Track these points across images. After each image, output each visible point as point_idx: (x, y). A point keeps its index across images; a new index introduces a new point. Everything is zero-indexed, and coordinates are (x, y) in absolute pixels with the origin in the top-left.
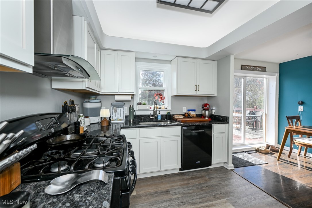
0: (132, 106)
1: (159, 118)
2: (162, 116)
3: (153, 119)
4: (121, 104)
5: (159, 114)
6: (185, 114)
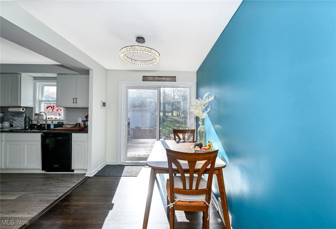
0: (28, 116)
5: (52, 124)
6: (77, 124)
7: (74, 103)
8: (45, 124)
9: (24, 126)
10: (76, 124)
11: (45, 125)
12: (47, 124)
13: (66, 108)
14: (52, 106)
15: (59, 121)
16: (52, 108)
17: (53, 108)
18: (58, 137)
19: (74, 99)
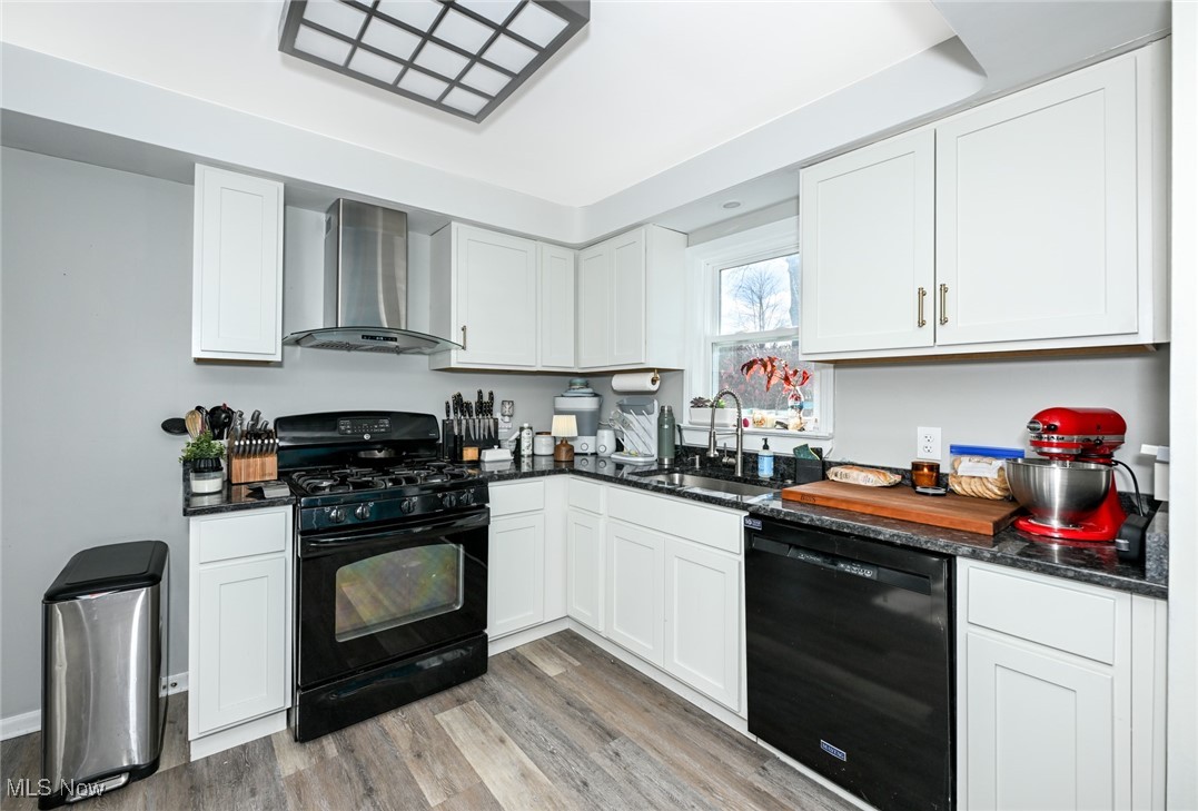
0: (670, 411)
1: (766, 470)
2: (776, 459)
3: (733, 467)
4: (636, 401)
5: (766, 453)
6: (917, 466)
7: (922, 324)
8: (736, 453)
9: (654, 451)
10: (909, 467)
11: (732, 454)
12: (743, 453)
13: (838, 364)
14: (766, 359)
15: (802, 442)
16: (765, 366)
17: (769, 369)
18: (850, 561)
19: (922, 293)
